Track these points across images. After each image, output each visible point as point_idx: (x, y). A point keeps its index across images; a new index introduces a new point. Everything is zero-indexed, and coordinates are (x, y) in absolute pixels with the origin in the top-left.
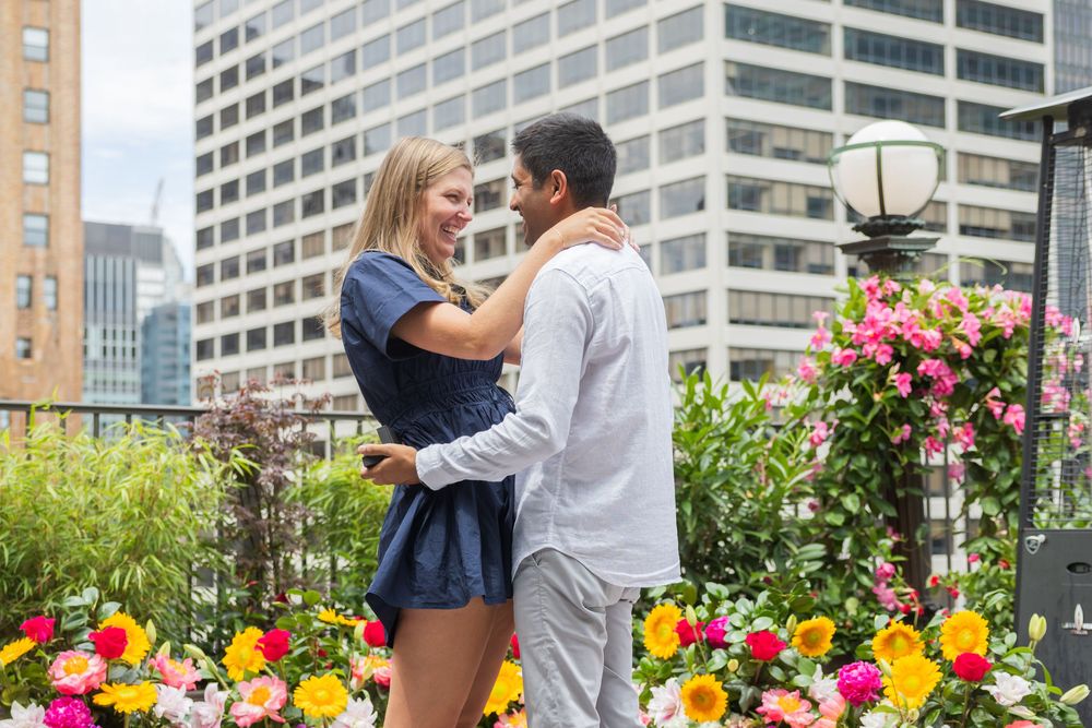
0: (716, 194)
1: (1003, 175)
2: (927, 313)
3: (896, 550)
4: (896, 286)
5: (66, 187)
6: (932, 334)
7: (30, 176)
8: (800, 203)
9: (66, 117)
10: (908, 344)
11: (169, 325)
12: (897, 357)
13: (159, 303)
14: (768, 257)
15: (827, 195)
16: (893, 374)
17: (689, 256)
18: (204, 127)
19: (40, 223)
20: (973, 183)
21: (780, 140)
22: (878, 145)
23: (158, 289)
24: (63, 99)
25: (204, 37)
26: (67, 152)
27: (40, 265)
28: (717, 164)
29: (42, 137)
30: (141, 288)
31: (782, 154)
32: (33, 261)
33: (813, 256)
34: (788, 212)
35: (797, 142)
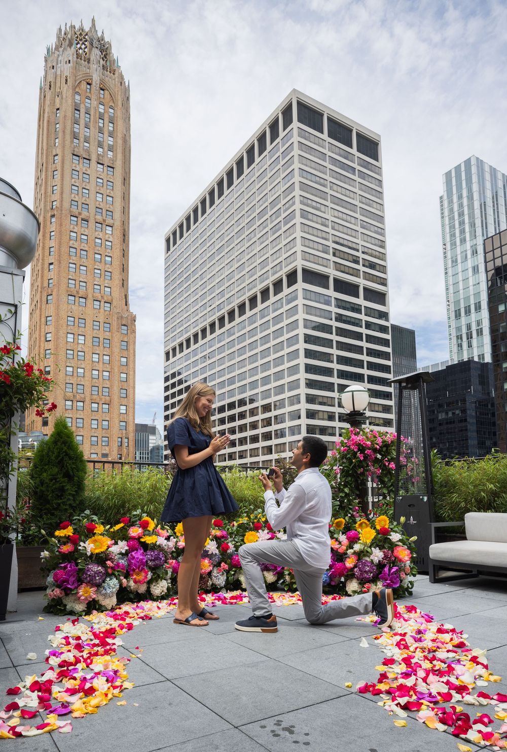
0: (303, 414)
1: (381, 409)
2: (367, 437)
3: (359, 503)
4: (358, 430)
5: (131, 414)
6: (369, 443)
7: (121, 411)
8: (326, 417)
9: (131, 396)
10: (362, 446)
11: (157, 451)
12: (359, 450)
13: (155, 445)
14: (317, 431)
15: (333, 414)
16: (358, 454)
17: (296, 431)
18: (167, 398)
19: (124, 424)
20: (373, 411)
21: (321, 400)
22: (353, 391)
23: (154, 441)
24: (130, 391)
25: (167, 375)
26: (131, 405)
27: (124, 435)
28: (303, 406)
29: (125, 401)
30: (150, 441)
31: (321, 404)
32: (122, 434)
33: (330, 431)
34: (323, 419)
35: (325, 400)
